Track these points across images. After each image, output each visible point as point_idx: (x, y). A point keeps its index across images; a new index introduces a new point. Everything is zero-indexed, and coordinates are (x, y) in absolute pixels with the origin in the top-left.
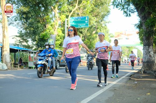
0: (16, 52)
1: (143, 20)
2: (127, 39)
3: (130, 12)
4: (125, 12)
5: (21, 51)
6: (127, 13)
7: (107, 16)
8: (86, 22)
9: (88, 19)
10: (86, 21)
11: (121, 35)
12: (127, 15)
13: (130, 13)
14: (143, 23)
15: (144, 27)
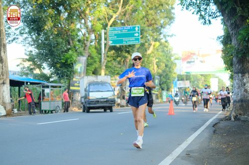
0: (21, 86)
1: (232, 30)
2: (202, 62)
3: (210, 17)
4: (202, 17)
5: (29, 84)
6: (205, 19)
7: (169, 25)
8: (135, 35)
9: (138, 30)
10: (135, 33)
11: (192, 55)
12: (205, 22)
13: (210, 19)
14: (233, 35)
15: (234, 42)
